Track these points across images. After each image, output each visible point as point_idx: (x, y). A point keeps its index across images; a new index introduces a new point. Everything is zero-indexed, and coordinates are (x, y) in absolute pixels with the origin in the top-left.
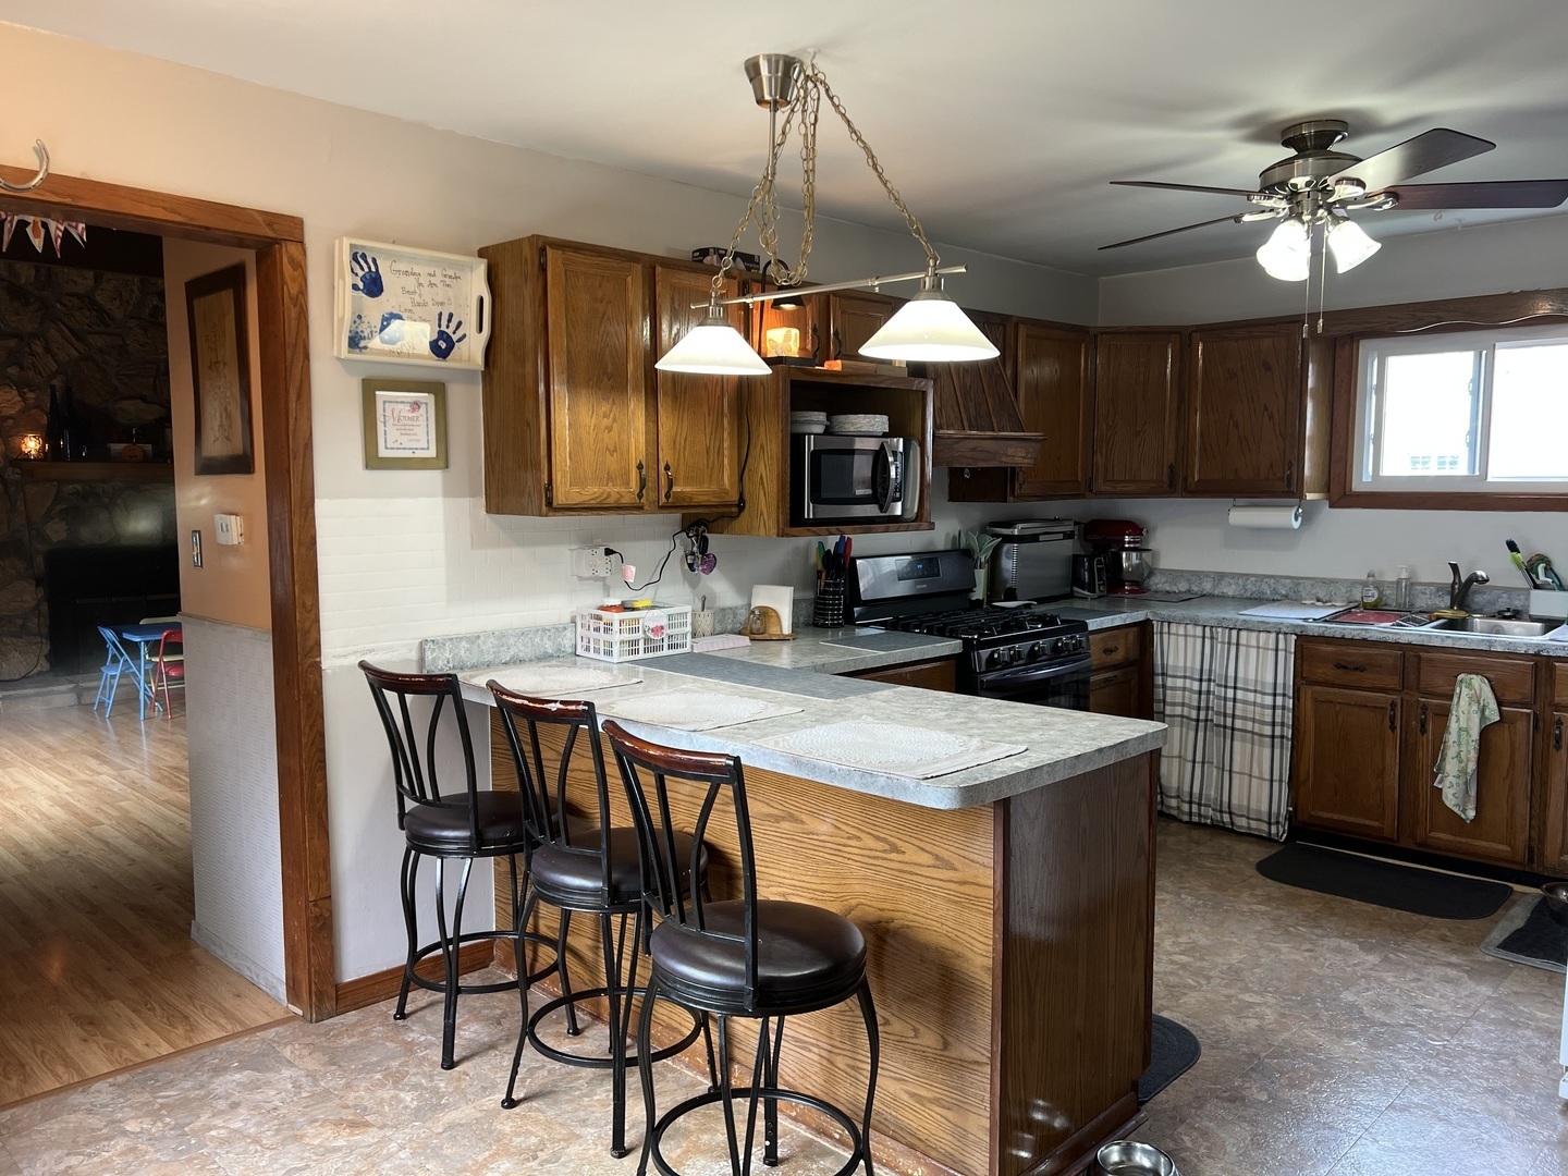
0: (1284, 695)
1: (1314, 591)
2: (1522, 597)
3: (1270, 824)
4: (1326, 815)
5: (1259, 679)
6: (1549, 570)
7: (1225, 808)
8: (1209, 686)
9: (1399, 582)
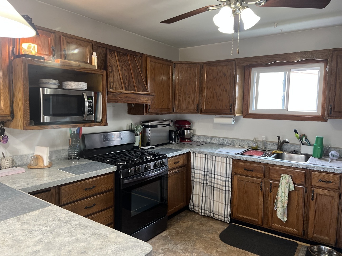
0: (229, 177)
1: (238, 143)
2: (298, 147)
3: (225, 218)
4: (241, 216)
5: (221, 172)
6: (306, 139)
7: (212, 212)
8: (207, 173)
9: (263, 141)
